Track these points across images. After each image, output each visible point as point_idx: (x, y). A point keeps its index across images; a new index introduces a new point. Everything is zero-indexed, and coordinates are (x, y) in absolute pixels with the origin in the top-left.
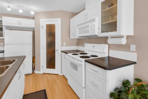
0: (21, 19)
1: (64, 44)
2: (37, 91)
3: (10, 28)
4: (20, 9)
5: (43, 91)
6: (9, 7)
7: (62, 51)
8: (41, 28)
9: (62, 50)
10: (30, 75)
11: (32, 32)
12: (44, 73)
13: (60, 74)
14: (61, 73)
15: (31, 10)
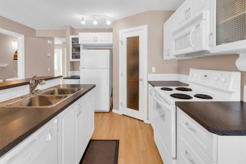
0: (97, 34)
1: (154, 69)
2: (108, 139)
3: (88, 47)
4: (95, 20)
5: (115, 142)
6: (83, 20)
7: (149, 82)
8: (120, 43)
9: (149, 80)
10: (106, 114)
11: (109, 50)
12: (123, 115)
13: (146, 121)
14: (148, 119)
15: (107, 19)
